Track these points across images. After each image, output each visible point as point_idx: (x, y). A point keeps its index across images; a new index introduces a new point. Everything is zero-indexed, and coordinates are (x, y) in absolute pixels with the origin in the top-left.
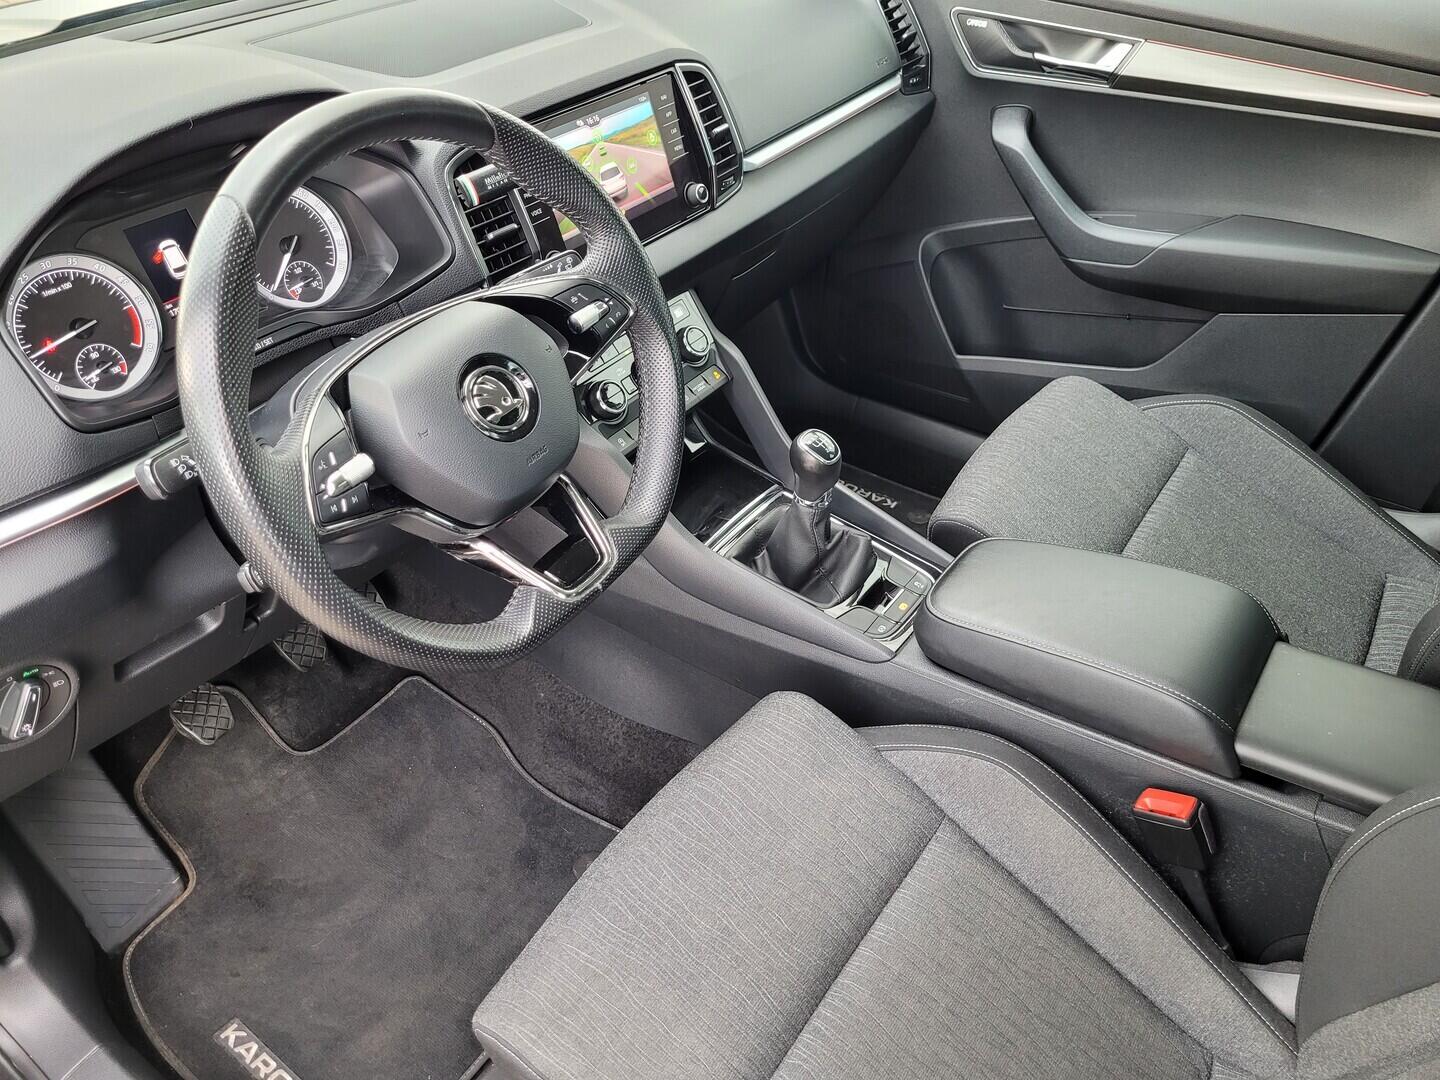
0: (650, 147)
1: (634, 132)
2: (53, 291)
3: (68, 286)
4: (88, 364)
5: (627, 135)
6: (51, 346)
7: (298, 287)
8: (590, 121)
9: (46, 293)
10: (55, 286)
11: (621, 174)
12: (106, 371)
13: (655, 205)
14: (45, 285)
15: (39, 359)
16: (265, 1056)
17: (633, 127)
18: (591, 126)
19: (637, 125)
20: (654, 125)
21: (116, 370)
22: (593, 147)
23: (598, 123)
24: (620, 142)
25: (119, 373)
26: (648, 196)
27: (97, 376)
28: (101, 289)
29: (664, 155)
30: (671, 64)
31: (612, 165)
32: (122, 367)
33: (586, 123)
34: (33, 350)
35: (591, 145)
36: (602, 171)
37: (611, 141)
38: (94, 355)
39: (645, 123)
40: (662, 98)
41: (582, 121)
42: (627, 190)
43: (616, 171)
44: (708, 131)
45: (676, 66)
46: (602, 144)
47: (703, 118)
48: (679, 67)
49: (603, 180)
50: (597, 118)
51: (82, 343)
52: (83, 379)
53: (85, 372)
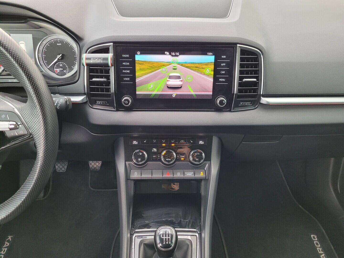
0: (204, 74)
1: (197, 65)
5: (192, 65)
7: (58, 70)
8: (174, 54)
11: (181, 79)
13: (195, 97)
16: (6, 249)
17: (199, 63)
18: (173, 56)
19: (201, 63)
20: (212, 67)
22: (170, 64)
23: (177, 56)
24: (187, 67)
26: (193, 93)
29: (213, 81)
30: (236, 44)
31: (178, 75)
33: (170, 54)
35: (170, 63)
36: (170, 75)
37: (182, 65)
39: (207, 64)
40: (222, 57)
41: (169, 53)
42: (182, 87)
43: (179, 77)
44: (241, 78)
45: (238, 45)
46: (175, 65)
47: (241, 72)
48: (239, 46)
49: (169, 79)
50: (178, 54)
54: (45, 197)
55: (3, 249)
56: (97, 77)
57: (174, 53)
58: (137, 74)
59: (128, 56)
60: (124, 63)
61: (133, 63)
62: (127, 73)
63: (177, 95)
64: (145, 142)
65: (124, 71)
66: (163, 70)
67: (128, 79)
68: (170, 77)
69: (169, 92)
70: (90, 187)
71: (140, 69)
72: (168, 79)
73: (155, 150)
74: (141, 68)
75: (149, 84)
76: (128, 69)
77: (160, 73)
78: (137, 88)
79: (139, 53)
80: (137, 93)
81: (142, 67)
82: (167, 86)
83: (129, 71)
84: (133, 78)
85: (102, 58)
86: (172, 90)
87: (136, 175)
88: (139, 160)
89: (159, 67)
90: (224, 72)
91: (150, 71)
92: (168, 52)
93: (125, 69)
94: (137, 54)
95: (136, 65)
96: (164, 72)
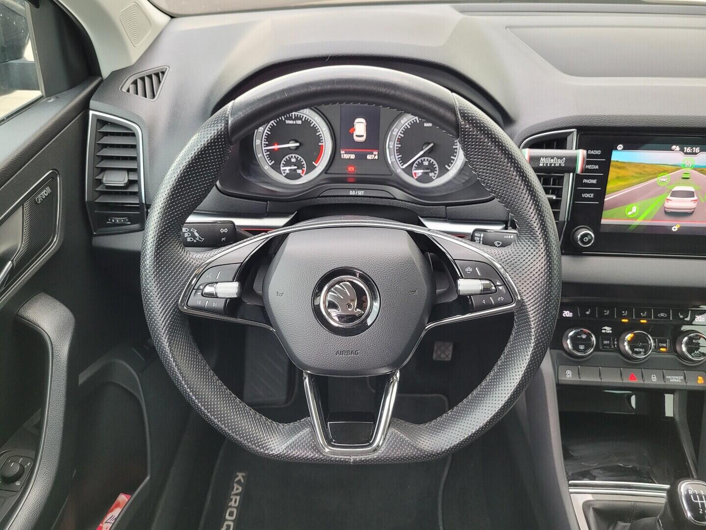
2: (291, 122)
3: (299, 122)
4: (288, 163)
6: (276, 147)
7: (420, 172)
8: (688, 150)
9: (288, 122)
10: (293, 120)
11: (695, 198)
12: (295, 170)
14: (289, 118)
15: (268, 150)
16: (238, 498)
18: (686, 153)
21: (300, 171)
22: (679, 169)
23: (696, 154)
25: (299, 174)
27: (289, 170)
28: (315, 130)
31: (690, 189)
32: (303, 171)
33: (682, 150)
34: (267, 145)
35: (677, 167)
36: (673, 190)
37: (701, 171)
38: (293, 160)
41: (680, 147)
42: (693, 212)
43: (690, 194)
46: (689, 170)
49: (671, 196)
50: (697, 150)
51: (291, 151)
52: (282, 168)
53: (285, 165)
54: (289, 403)
55: (234, 498)
57: (690, 148)
58: (609, 186)
59: (598, 152)
60: (588, 167)
61: (606, 166)
62: (591, 185)
63: (679, 229)
64: (588, 313)
65: (585, 181)
66: (663, 179)
67: (590, 195)
68: (675, 194)
69: (666, 222)
71: (618, 178)
72: (669, 197)
73: (608, 330)
74: (619, 175)
75: (628, 207)
76: (593, 178)
77: (655, 185)
78: (604, 213)
79: (620, 147)
80: (603, 221)
81: (622, 173)
82: (666, 213)
83: (594, 181)
84: (601, 195)
85: (564, 159)
86: (673, 218)
87: (569, 376)
88: (582, 347)
89: (655, 175)
91: (637, 180)
92: (678, 147)
93: (589, 178)
94: (616, 149)
95: (611, 169)
96: (662, 185)
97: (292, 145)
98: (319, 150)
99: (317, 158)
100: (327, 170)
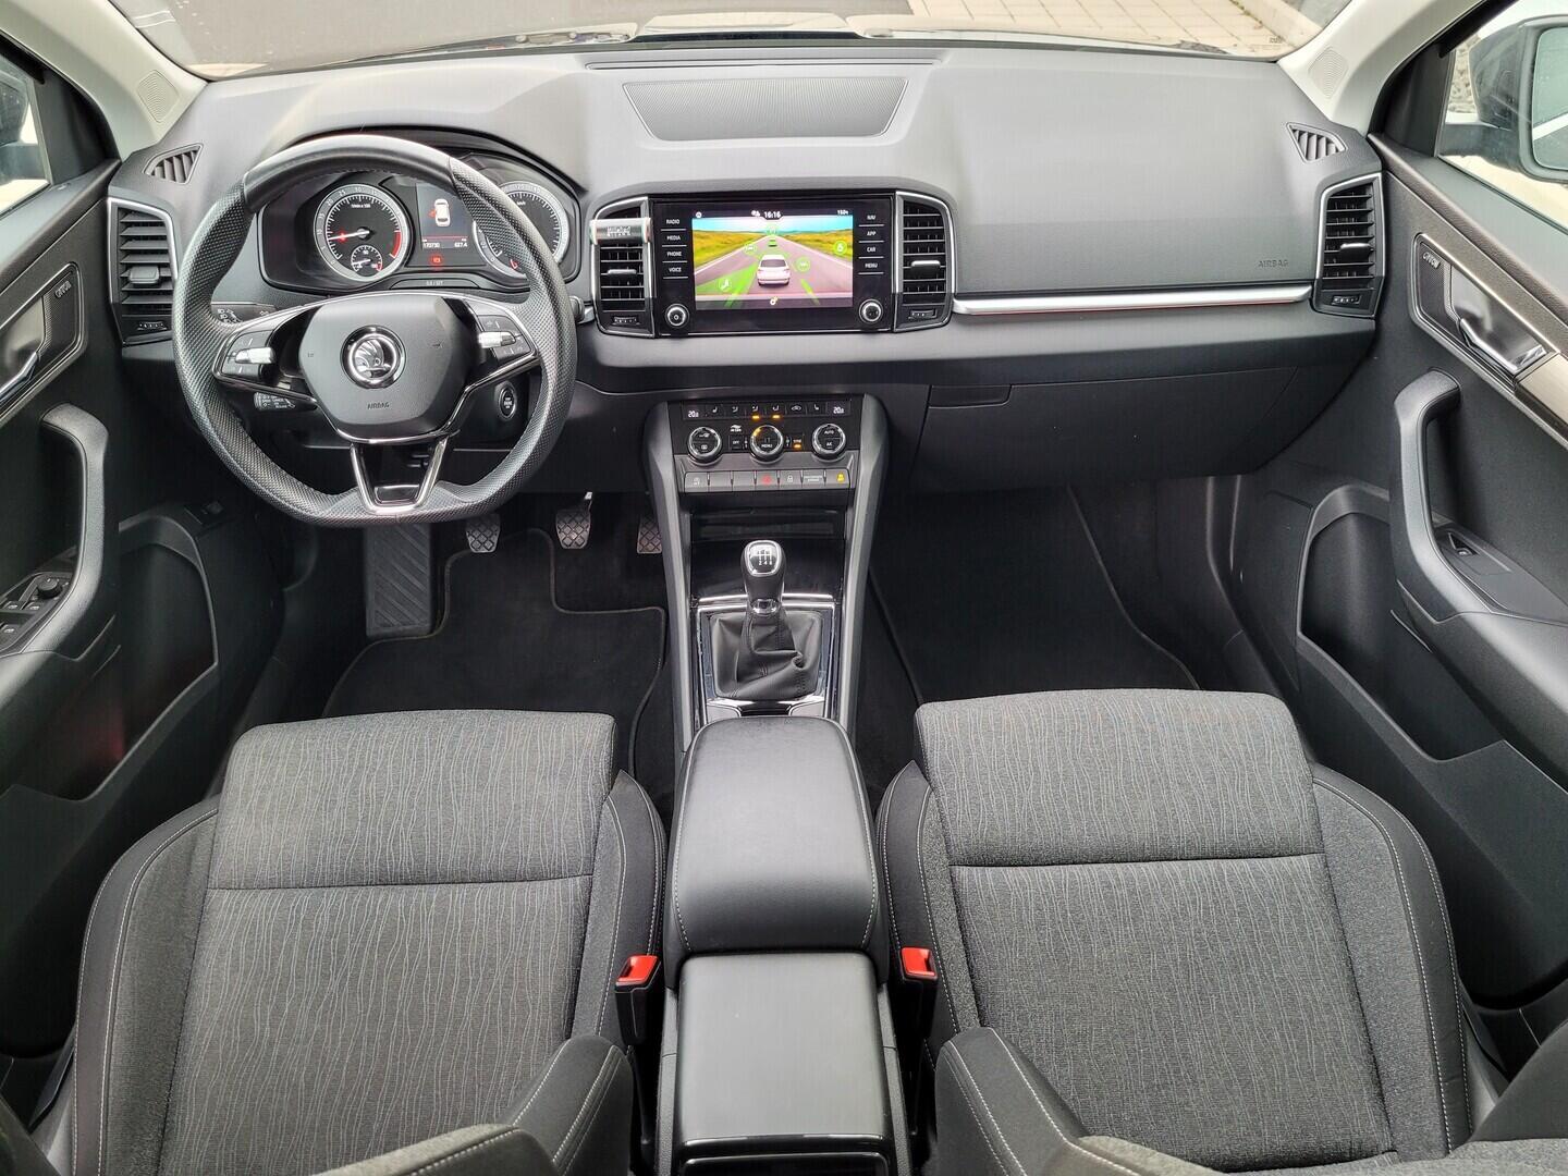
0: (834, 255)
1: (818, 237)
2: (358, 206)
3: (368, 206)
4: (360, 256)
5: (808, 237)
6: (343, 237)
8: (769, 215)
9: (354, 206)
10: (360, 204)
11: (787, 267)
12: (369, 264)
13: (818, 305)
14: (355, 201)
15: (333, 242)
17: (821, 233)
18: (768, 219)
19: (827, 232)
20: (850, 239)
21: (374, 266)
23: (777, 218)
24: (796, 241)
25: (375, 269)
26: (811, 295)
27: (362, 265)
28: (387, 214)
29: (852, 268)
30: (894, 190)
31: (780, 257)
32: (379, 265)
33: (763, 215)
34: (332, 235)
35: (761, 235)
36: (763, 259)
37: (787, 237)
38: (366, 252)
39: (838, 234)
40: (869, 217)
42: (787, 284)
43: (781, 263)
44: (907, 261)
45: (898, 193)
46: (774, 237)
47: (907, 248)
48: (901, 196)
49: (762, 266)
50: (778, 214)
51: (361, 242)
52: (353, 264)
53: (356, 260)
56: (615, 266)
57: (770, 212)
58: (696, 259)
59: (677, 222)
60: (670, 238)
61: (687, 236)
62: (677, 258)
63: (779, 301)
64: (714, 411)
65: (669, 253)
66: (748, 247)
67: (678, 270)
68: (765, 263)
69: (763, 295)
70: (555, 604)
71: (703, 249)
72: (760, 268)
73: (737, 428)
74: (705, 246)
75: (721, 280)
76: (677, 250)
77: (742, 255)
78: (697, 289)
79: (699, 214)
80: (698, 298)
81: (706, 243)
82: (760, 285)
83: (679, 254)
84: (689, 268)
85: (630, 228)
86: (767, 290)
87: (696, 483)
88: (704, 447)
89: (741, 244)
90: (873, 249)
91: (723, 251)
92: (758, 212)
93: (672, 250)
94: (695, 217)
95: (694, 239)
96: (752, 253)
97: (363, 233)
98: (396, 238)
99: (394, 250)
100: (408, 263)
